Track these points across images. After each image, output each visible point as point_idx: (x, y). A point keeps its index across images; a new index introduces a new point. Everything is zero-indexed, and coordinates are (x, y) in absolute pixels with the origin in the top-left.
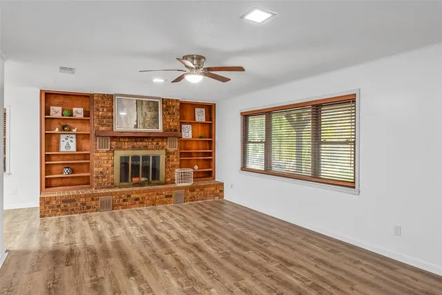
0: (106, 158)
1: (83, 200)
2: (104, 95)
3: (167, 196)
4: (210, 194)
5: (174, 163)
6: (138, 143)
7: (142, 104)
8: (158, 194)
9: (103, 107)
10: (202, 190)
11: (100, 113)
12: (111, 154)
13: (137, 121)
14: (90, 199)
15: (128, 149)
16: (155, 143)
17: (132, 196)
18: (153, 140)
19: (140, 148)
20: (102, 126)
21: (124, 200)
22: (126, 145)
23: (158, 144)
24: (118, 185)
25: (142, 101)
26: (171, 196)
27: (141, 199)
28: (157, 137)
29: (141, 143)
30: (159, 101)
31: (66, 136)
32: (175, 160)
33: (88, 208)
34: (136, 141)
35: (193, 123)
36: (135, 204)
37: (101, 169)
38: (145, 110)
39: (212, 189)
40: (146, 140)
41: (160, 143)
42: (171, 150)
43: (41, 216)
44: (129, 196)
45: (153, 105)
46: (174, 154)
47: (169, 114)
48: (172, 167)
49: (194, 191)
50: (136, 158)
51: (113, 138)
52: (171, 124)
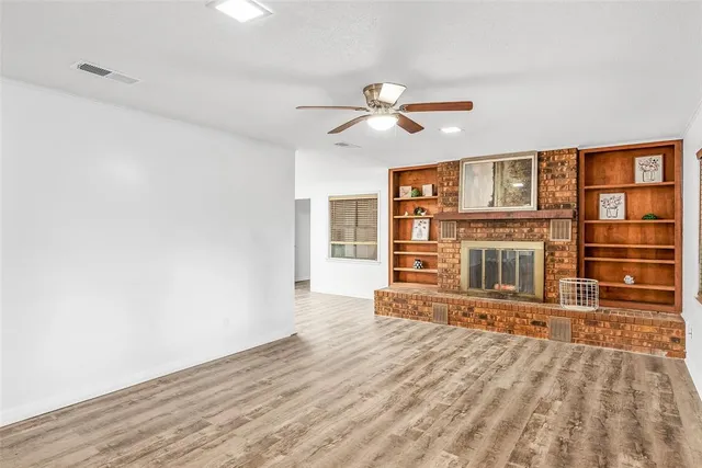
0: (450, 250)
1: (414, 302)
2: (449, 163)
3: (534, 323)
4: (641, 341)
5: (563, 266)
6: (497, 230)
7: (503, 168)
8: (517, 316)
9: (449, 180)
10: (618, 327)
11: (445, 189)
12: (458, 245)
13: (493, 196)
14: (422, 303)
15: (481, 239)
16: (525, 230)
17: (476, 310)
18: (522, 224)
19: (499, 238)
20: (447, 206)
21: (465, 315)
22: (479, 233)
23: (531, 231)
24: (466, 290)
25: (502, 162)
26: (544, 325)
27: (489, 317)
28: (529, 220)
29: (501, 230)
30: (532, 157)
31: (419, 221)
32: (566, 261)
33: (421, 314)
34: (494, 227)
35: (629, 189)
36: (480, 323)
37: (445, 266)
38: (507, 176)
39: (648, 329)
40: (511, 225)
41: (536, 230)
42: (559, 242)
43: (376, 313)
44: (471, 309)
45: (521, 167)
46: (563, 249)
47: (553, 177)
48: (558, 272)
49: (595, 324)
50: (492, 253)
51: (460, 222)
52: (557, 195)
